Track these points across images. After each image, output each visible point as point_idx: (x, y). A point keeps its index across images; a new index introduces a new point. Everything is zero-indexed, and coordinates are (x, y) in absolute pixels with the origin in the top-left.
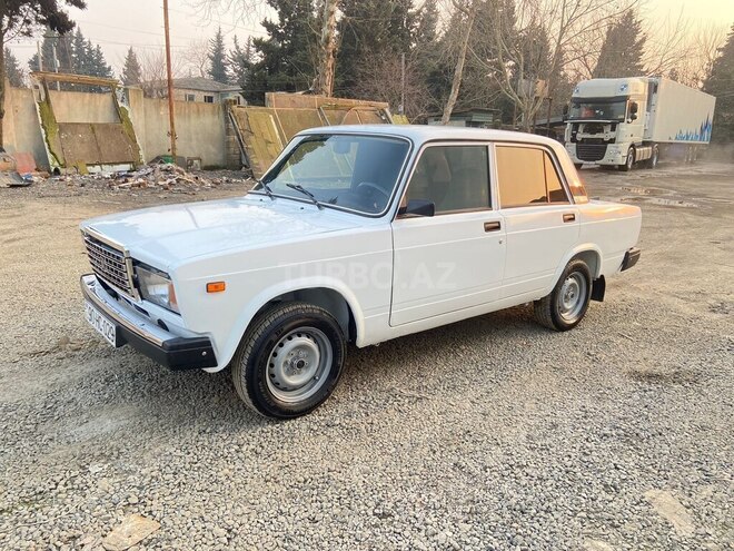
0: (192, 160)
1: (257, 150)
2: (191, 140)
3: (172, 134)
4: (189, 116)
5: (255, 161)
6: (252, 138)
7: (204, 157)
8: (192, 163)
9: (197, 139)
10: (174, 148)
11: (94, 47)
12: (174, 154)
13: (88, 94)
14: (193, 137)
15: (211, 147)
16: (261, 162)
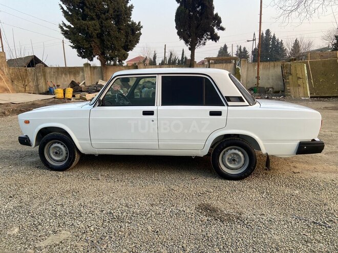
0: (268, 89)
1: (291, 82)
2: (269, 79)
3: (258, 78)
4: (269, 68)
5: (288, 88)
6: (290, 77)
7: (275, 87)
8: (268, 90)
9: (272, 79)
10: (258, 84)
11: (280, 41)
12: (257, 86)
13: (225, 64)
14: (271, 78)
15: (279, 82)
16: (292, 88)
